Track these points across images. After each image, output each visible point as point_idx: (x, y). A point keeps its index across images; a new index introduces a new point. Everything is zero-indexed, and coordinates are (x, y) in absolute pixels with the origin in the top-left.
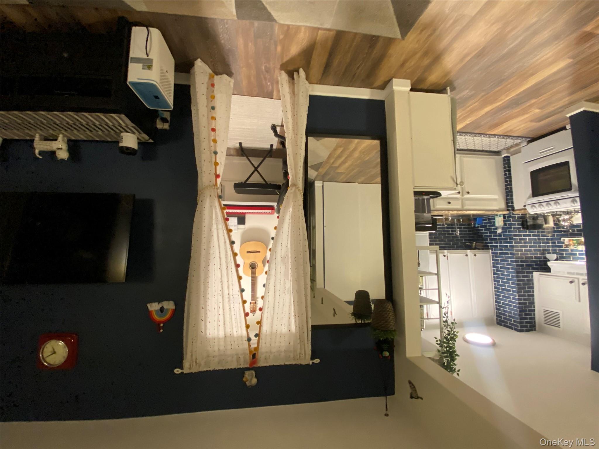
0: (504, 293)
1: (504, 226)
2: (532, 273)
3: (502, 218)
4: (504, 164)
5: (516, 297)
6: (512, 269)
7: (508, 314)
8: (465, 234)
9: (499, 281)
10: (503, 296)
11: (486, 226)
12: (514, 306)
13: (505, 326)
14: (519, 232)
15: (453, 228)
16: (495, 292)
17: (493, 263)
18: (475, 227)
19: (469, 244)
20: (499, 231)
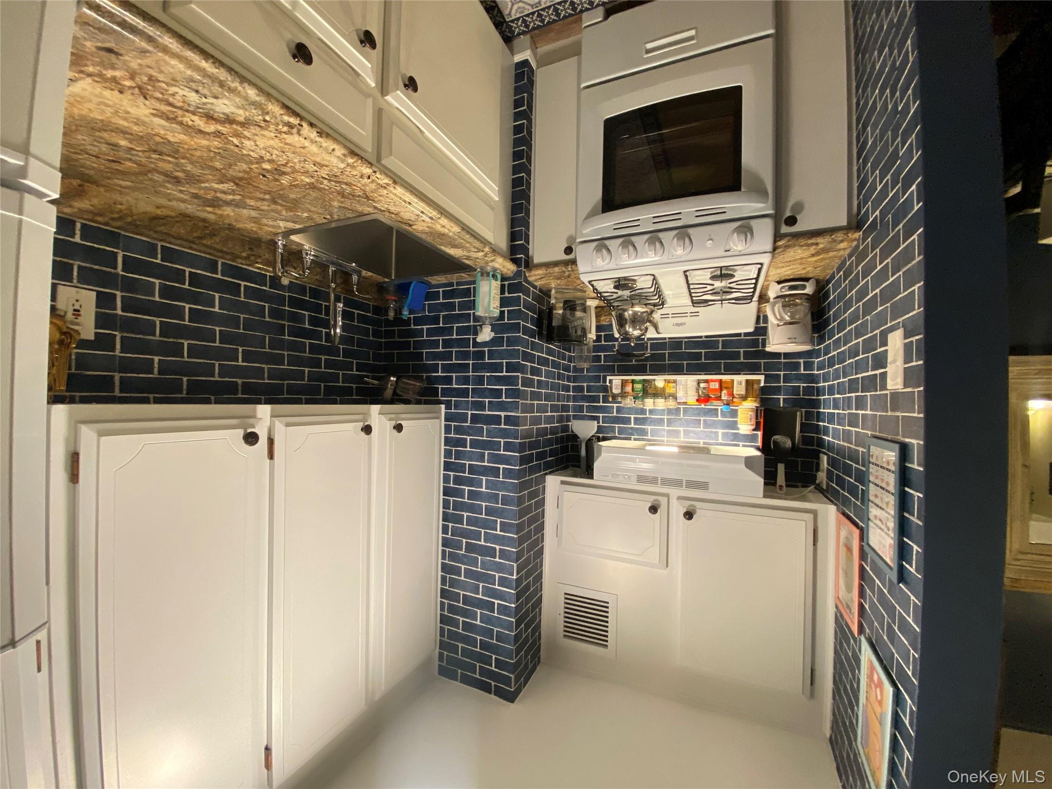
0: (474, 562)
3: (497, 286)
4: (516, 88)
5: (513, 576)
6: (508, 474)
7: (479, 638)
8: (360, 343)
9: (459, 520)
10: (468, 574)
11: (436, 320)
12: (503, 610)
13: (466, 680)
14: (531, 345)
15: (317, 308)
16: (444, 558)
17: (448, 454)
18: (398, 320)
19: (375, 382)
20: (483, 336)
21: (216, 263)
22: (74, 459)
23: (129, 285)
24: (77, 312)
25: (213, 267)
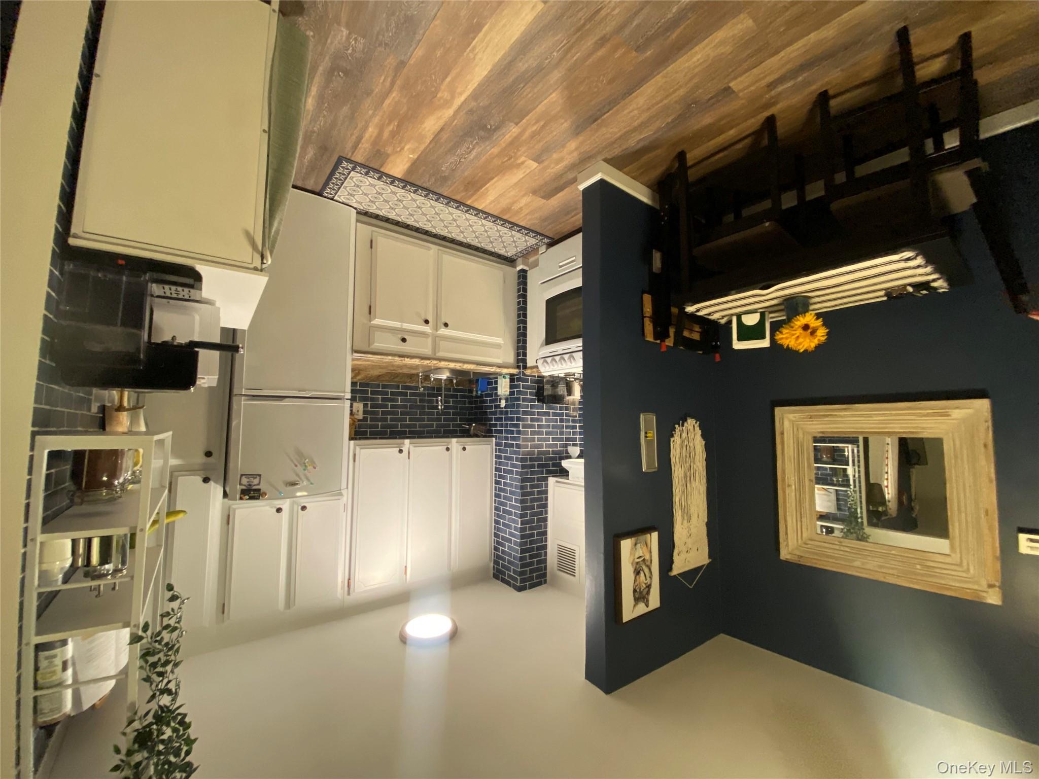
0: (505, 519)
1: (510, 395)
2: (546, 479)
3: (508, 380)
4: (518, 282)
5: (518, 525)
6: (517, 473)
7: (507, 558)
8: (460, 408)
9: (500, 496)
10: (504, 524)
12: (515, 543)
13: (503, 581)
14: (532, 407)
16: (495, 516)
17: (496, 463)
18: (477, 395)
20: (503, 404)
21: (399, 385)
22: (355, 455)
23: (372, 399)
24: (358, 411)
25: (398, 387)
